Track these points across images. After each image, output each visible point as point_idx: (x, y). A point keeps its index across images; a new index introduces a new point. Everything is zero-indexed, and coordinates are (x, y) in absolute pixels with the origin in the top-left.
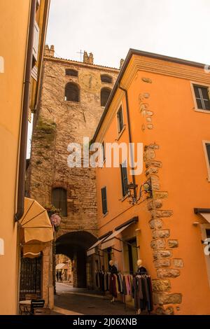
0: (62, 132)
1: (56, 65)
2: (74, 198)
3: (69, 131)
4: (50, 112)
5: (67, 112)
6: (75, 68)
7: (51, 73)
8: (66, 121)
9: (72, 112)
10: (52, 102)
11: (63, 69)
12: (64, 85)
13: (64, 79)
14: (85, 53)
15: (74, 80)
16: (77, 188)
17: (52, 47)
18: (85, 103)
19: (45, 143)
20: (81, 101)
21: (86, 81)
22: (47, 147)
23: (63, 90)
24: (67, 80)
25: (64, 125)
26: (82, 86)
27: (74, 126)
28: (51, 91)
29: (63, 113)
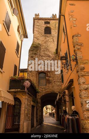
0: (43, 47)
1: (40, 21)
2: (50, 77)
3: (46, 46)
4: (38, 39)
5: (46, 39)
6: (48, 21)
7: (38, 24)
8: (45, 43)
9: (48, 39)
10: (38, 35)
11: (43, 22)
12: (44, 28)
13: (44, 25)
14: (53, 14)
15: (48, 25)
16: (51, 72)
17: (38, 14)
18: (53, 34)
19: (34, 52)
20: (52, 33)
21: (54, 25)
22: (35, 54)
23: (44, 30)
24: (45, 26)
25: (44, 44)
26: (52, 28)
27: (49, 44)
28: (38, 31)
29: (43, 39)
